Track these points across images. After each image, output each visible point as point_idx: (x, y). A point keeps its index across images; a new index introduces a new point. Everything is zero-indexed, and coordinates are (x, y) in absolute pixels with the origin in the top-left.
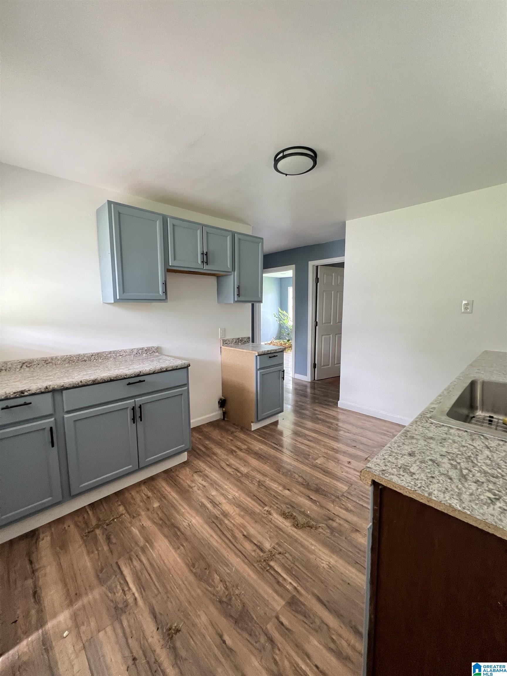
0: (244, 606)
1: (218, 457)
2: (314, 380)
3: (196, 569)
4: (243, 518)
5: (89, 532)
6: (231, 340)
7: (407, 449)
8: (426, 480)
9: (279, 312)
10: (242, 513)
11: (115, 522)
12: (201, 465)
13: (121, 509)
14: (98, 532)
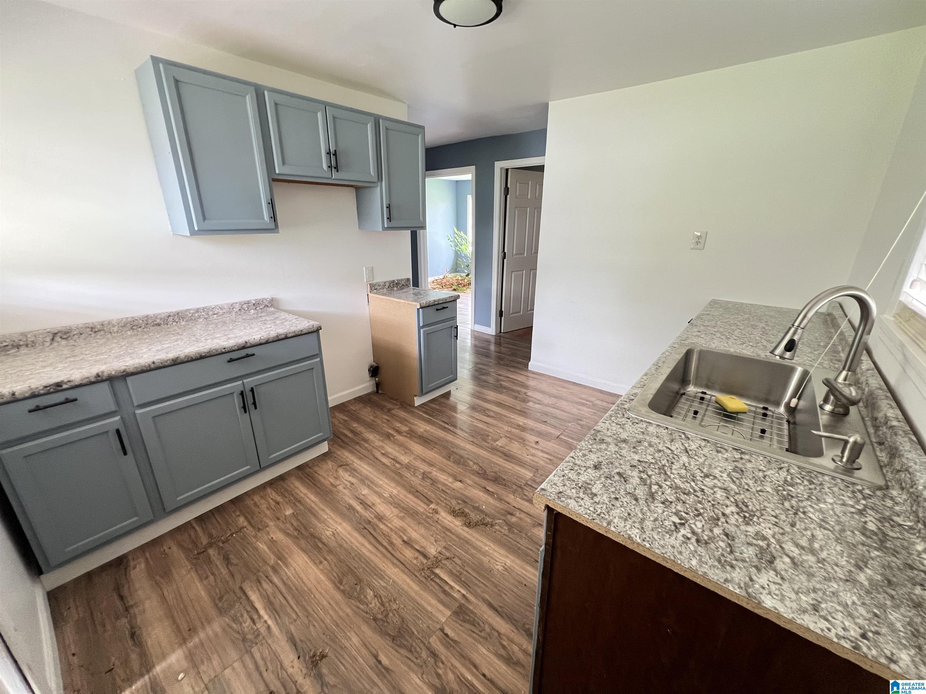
0: (403, 621)
1: (370, 445)
2: (500, 332)
3: (344, 586)
4: (402, 520)
5: (198, 554)
6: (382, 284)
7: (593, 458)
8: (608, 503)
9: (455, 233)
10: (402, 514)
11: (234, 537)
12: (347, 455)
13: (242, 521)
14: (211, 552)
